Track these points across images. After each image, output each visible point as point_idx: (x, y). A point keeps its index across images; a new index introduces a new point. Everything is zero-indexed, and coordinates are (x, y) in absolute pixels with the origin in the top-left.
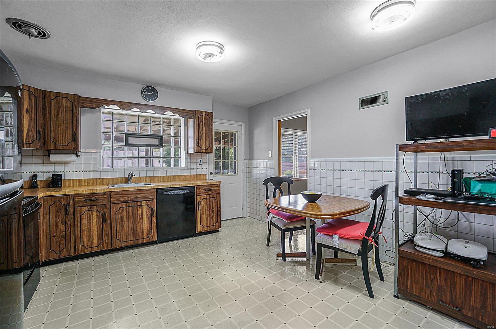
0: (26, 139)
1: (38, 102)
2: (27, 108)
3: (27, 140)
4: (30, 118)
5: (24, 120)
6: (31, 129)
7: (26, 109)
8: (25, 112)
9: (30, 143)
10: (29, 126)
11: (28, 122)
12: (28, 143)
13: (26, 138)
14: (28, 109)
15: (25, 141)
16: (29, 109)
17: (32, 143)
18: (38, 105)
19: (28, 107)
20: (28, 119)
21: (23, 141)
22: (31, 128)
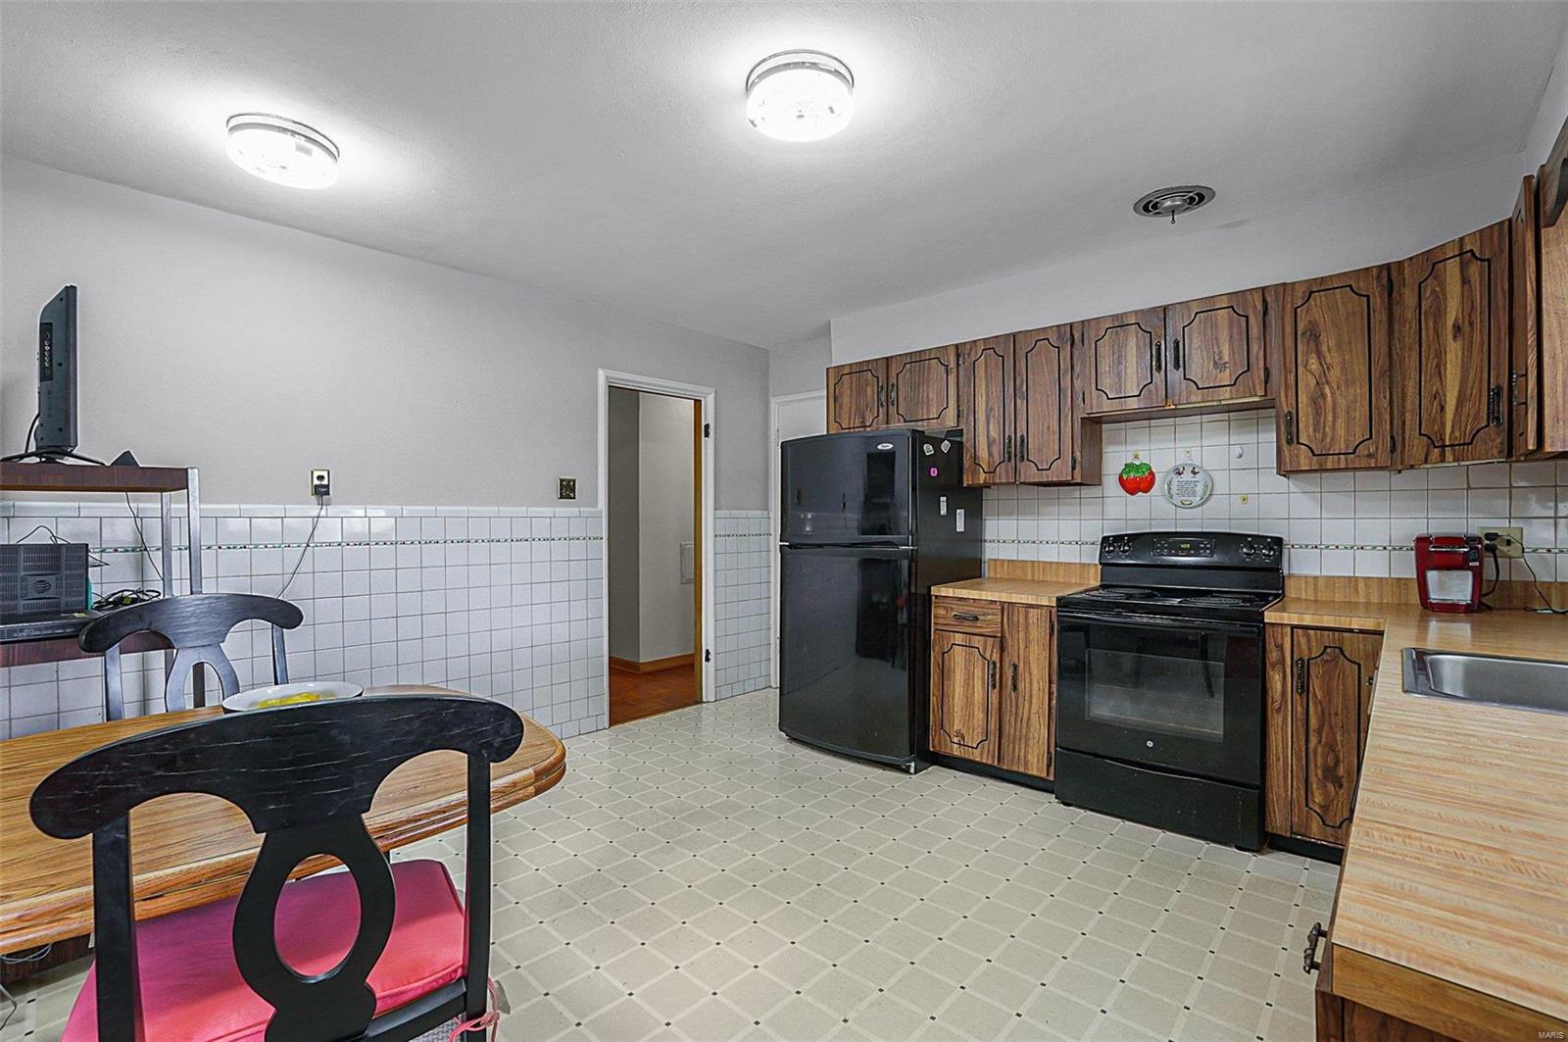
0: (1453, 432)
1: (1492, 276)
2: (1456, 319)
3: (1457, 434)
4: (1468, 351)
5: (1448, 365)
6: (1469, 391)
7: (1454, 326)
8: (1450, 337)
9: (1464, 444)
10: (1461, 383)
11: (1459, 368)
12: (1459, 445)
13: (1453, 427)
14: (1460, 321)
15: (1450, 438)
16: (1463, 322)
17: (1471, 443)
18: (1496, 285)
19: (1460, 315)
20: (1460, 356)
21: (1443, 440)
22: (1470, 385)
